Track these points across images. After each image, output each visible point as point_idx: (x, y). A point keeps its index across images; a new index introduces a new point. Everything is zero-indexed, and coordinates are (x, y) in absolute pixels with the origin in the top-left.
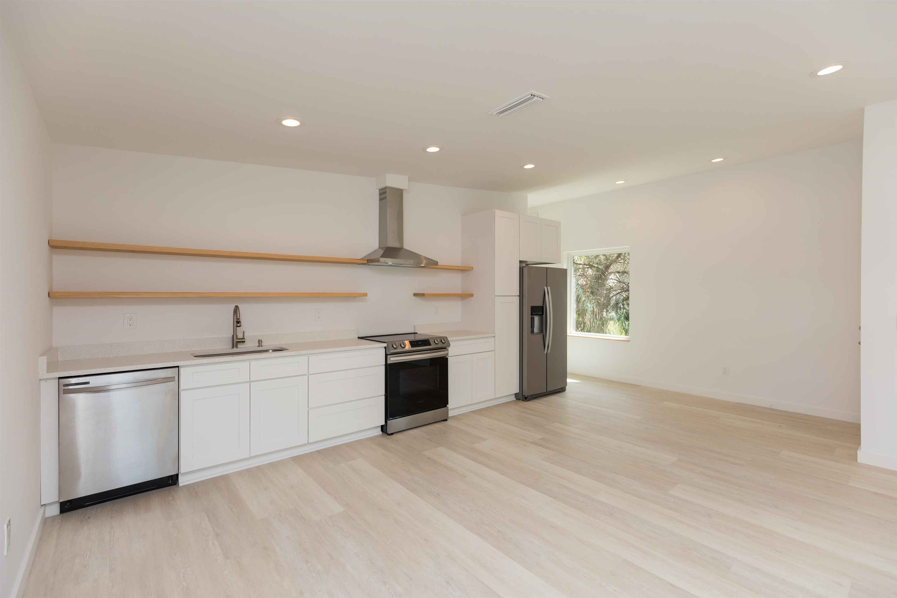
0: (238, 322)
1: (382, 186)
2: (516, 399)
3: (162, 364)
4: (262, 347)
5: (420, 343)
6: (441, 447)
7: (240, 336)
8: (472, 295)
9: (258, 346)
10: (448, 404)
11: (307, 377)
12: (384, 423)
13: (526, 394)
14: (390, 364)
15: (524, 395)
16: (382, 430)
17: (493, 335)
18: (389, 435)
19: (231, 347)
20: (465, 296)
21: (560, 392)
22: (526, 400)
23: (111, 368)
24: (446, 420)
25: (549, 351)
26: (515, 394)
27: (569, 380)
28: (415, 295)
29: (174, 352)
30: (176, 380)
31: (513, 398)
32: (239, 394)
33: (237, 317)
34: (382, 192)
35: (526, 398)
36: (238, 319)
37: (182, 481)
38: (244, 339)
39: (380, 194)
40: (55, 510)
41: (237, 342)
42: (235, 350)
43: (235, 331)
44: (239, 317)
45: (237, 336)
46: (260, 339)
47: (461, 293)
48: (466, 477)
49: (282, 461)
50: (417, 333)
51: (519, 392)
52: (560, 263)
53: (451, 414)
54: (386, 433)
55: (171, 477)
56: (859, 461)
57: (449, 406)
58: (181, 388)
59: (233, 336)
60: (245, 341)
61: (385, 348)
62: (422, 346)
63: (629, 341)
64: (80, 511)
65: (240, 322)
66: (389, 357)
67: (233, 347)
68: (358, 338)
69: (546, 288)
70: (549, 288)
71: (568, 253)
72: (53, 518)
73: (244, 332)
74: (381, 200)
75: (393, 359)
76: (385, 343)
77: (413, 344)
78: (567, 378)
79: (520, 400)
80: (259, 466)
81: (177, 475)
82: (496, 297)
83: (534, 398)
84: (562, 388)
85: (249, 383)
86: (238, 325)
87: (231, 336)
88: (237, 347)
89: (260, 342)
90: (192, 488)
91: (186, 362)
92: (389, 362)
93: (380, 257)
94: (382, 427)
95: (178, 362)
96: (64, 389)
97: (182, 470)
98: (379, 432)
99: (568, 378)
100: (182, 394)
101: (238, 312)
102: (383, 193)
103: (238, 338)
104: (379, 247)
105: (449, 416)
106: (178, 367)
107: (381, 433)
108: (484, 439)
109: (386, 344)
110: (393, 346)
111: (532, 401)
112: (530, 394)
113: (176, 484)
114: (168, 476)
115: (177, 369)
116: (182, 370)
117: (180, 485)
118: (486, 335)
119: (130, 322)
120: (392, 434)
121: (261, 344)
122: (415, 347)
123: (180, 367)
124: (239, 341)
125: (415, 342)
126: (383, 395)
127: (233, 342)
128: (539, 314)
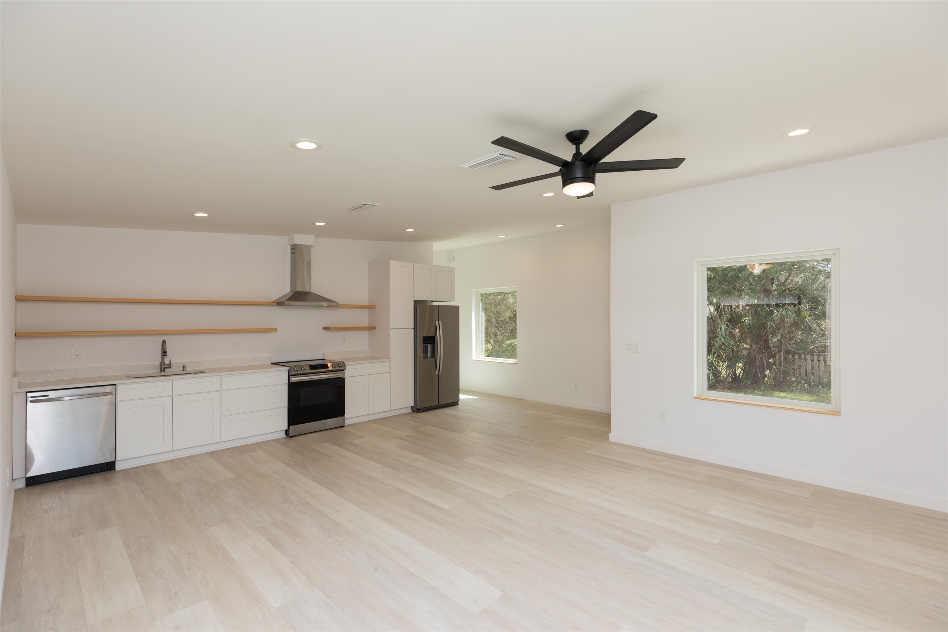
0: (165, 352)
1: (292, 243)
2: (412, 411)
3: (103, 383)
4: (186, 371)
5: (319, 366)
6: (327, 443)
7: (167, 362)
8: (375, 328)
9: (183, 371)
10: (345, 414)
11: (220, 392)
12: (287, 428)
13: (418, 407)
14: (291, 383)
15: (417, 407)
16: (286, 434)
17: (389, 360)
18: (291, 437)
19: (160, 371)
20: (371, 328)
21: (453, 406)
22: (418, 412)
23: (64, 386)
24: (343, 427)
25: (440, 372)
26: (412, 407)
27: (462, 397)
28: (324, 328)
29: (113, 376)
30: (114, 394)
31: (410, 410)
32: (164, 404)
33: (164, 348)
34: (293, 247)
35: (419, 410)
36: (165, 350)
37: (118, 467)
38: (171, 365)
39: (292, 249)
40: (22, 484)
41: (164, 367)
42: (163, 373)
43: (163, 359)
44: (166, 348)
45: (164, 363)
46: (184, 365)
47: (368, 326)
48: (332, 458)
49: (199, 456)
50: (325, 359)
51: (413, 405)
52: (454, 301)
53: (347, 422)
54: (289, 436)
55: (110, 463)
56: (610, 440)
57: (347, 415)
58: (118, 399)
59: (161, 363)
60: (171, 367)
61: (288, 370)
62: (320, 369)
63: (516, 364)
64: (41, 485)
65: (166, 352)
66: (290, 377)
67: (161, 371)
68: (271, 363)
69: (437, 322)
70: (440, 322)
71: (476, 290)
72: (21, 490)
73: (170, 360)
74: (292, 253)
75: (294, 379)
76: (288, 366)
77: (312, 367)
78: (459, 394)
79: (415, 412)
80: (180, 458)
81: (114, 462)
82: (391, 330)
83: (426, 410)
84: (454, 402)
85: (172, 397)
86: (165, 354)
87: (160, 363)
88: (164, 371)
89: (184, 367)
90: (127, 472)
91: (122, 381)
92: (290, 382)
93: (286, 301)
94: (286, 431)
95: (116, 381)
96: (30, 400)
97: (118, 458)
98: (283, 435)
99: (461, 394)
100: (119, 404)
101: (165, 345)
102: (295, 249)
103: (166, 364)
104: (291, 291)
105: (346, 424)
106: (115, 385)
107: (285, 436)
108: (363, 437)
109: (289, 368)
110: (294, 370)
111: (425, 412)
112: (423, 407)
113: (113, 470)
114: (107, 462)
115: (115, 386)
116: (119, 388)
117: (116, 470)
118: (381, 360)
119: (77, 353)
120: (294, 436)
121: (185, 369)
122: (314, 369)
123: (117, 385)
124: (166, 367)
125: (314, 366)
126: (286, 407)
127: (161, 367)
128: (430, 343)
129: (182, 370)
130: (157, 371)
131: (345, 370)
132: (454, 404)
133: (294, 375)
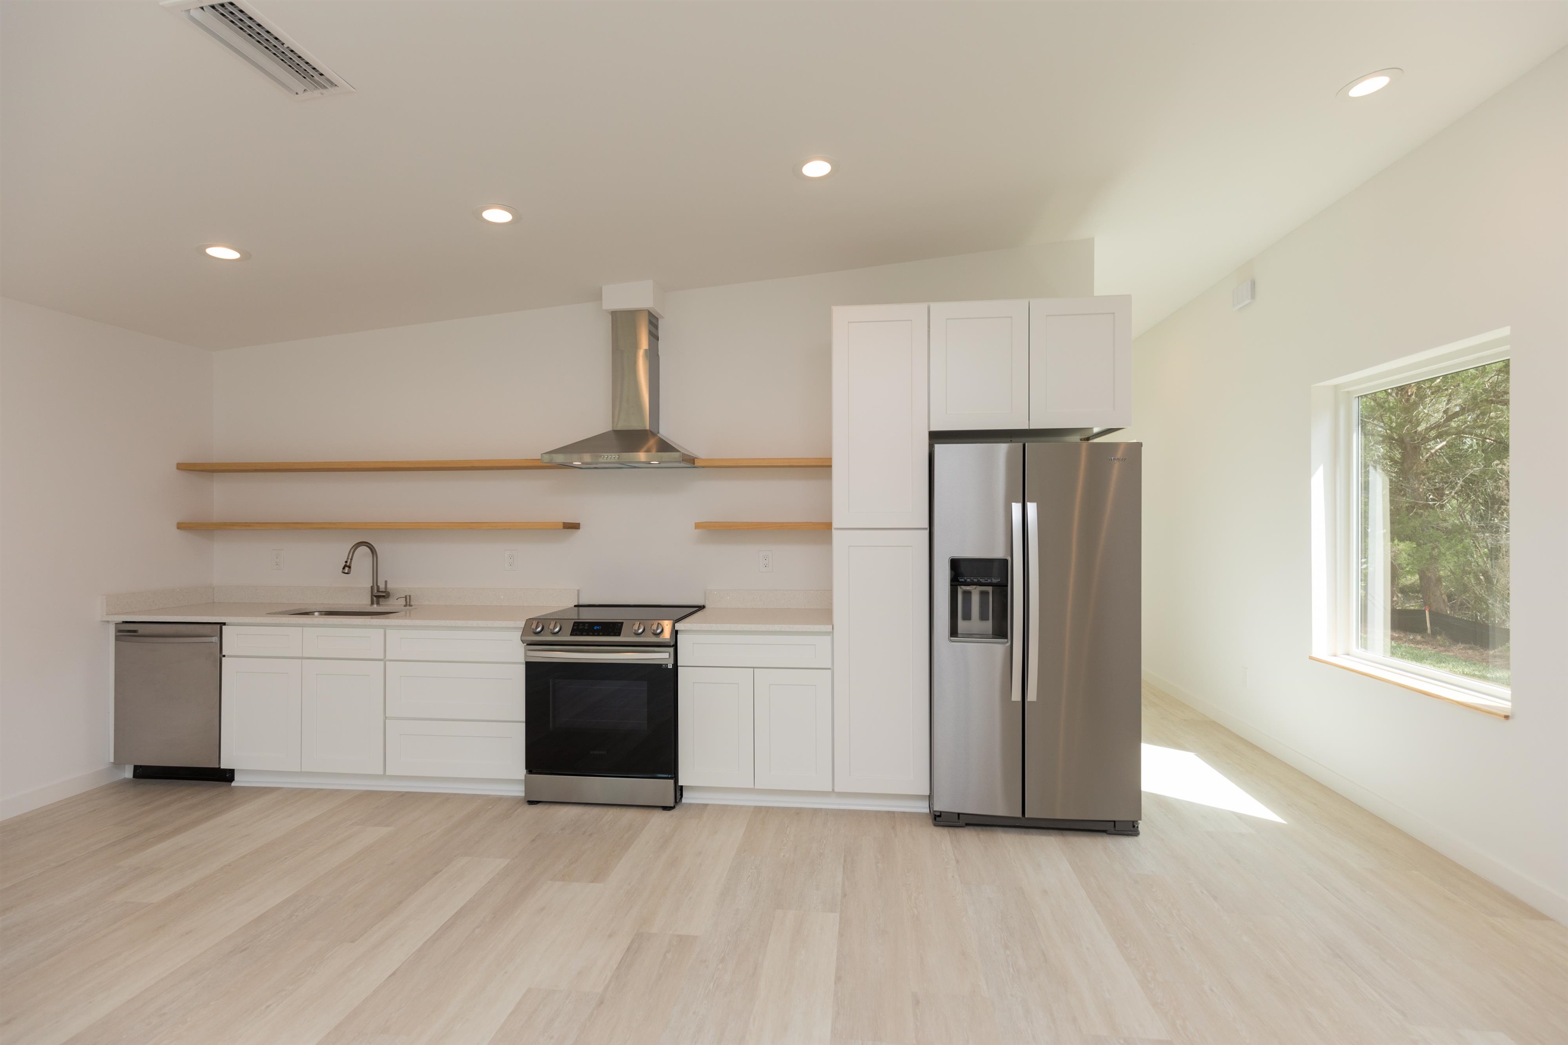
5: (598, 628)
9: (405, 606)
17: (830, 627)
18: (528, 801)
19: (370, 603)
23: (154, 617)
24: (669, 809)
25: (1032, 696)
33: (346, 558)
35: (936, 818)
37: (236, 780)
38: (388, 592)
40: (126, 775)
42: (375, 609)
43: (375, 580)
45: (378, 587)
46: (408, 592)
51: (928, 794)
54: (527, 798)
58: (224, 652)
59: (372, 588)
60: (388, 596)
62: (604, 635)
63: (1507, 717)
66: (527, 647)
67: (372, 603)
70: (1032, 508)
72: (125, 782)
73: (386, 582)
75: (533, 655)
77: (580, 628)
80: (319, 789)
82: (838, 530)
88: (378, 604)
89: (408, 598)
91: (234, 617)
92: (527, 660)
95: (220, 618)
96: (117, 636)
100: (225, 662)
103: (380, 590)
106: (221, 624)
107: (522, 795)
110: (532, 628)
113: (231, 782)
116: (227, 630)
118: (804, 628)
120: (533, 802)
121: (409, 602)
122: (582, 635)
123: (224, 624)
124: (379, 595)
125: (587, 625)
126: (521, 722)
127: (372, 595)
128: (985, 582)
129: (405, 604)
130: (363, 601)
131: (675, 646)
132: (1110, 827)
133: (528, 645)
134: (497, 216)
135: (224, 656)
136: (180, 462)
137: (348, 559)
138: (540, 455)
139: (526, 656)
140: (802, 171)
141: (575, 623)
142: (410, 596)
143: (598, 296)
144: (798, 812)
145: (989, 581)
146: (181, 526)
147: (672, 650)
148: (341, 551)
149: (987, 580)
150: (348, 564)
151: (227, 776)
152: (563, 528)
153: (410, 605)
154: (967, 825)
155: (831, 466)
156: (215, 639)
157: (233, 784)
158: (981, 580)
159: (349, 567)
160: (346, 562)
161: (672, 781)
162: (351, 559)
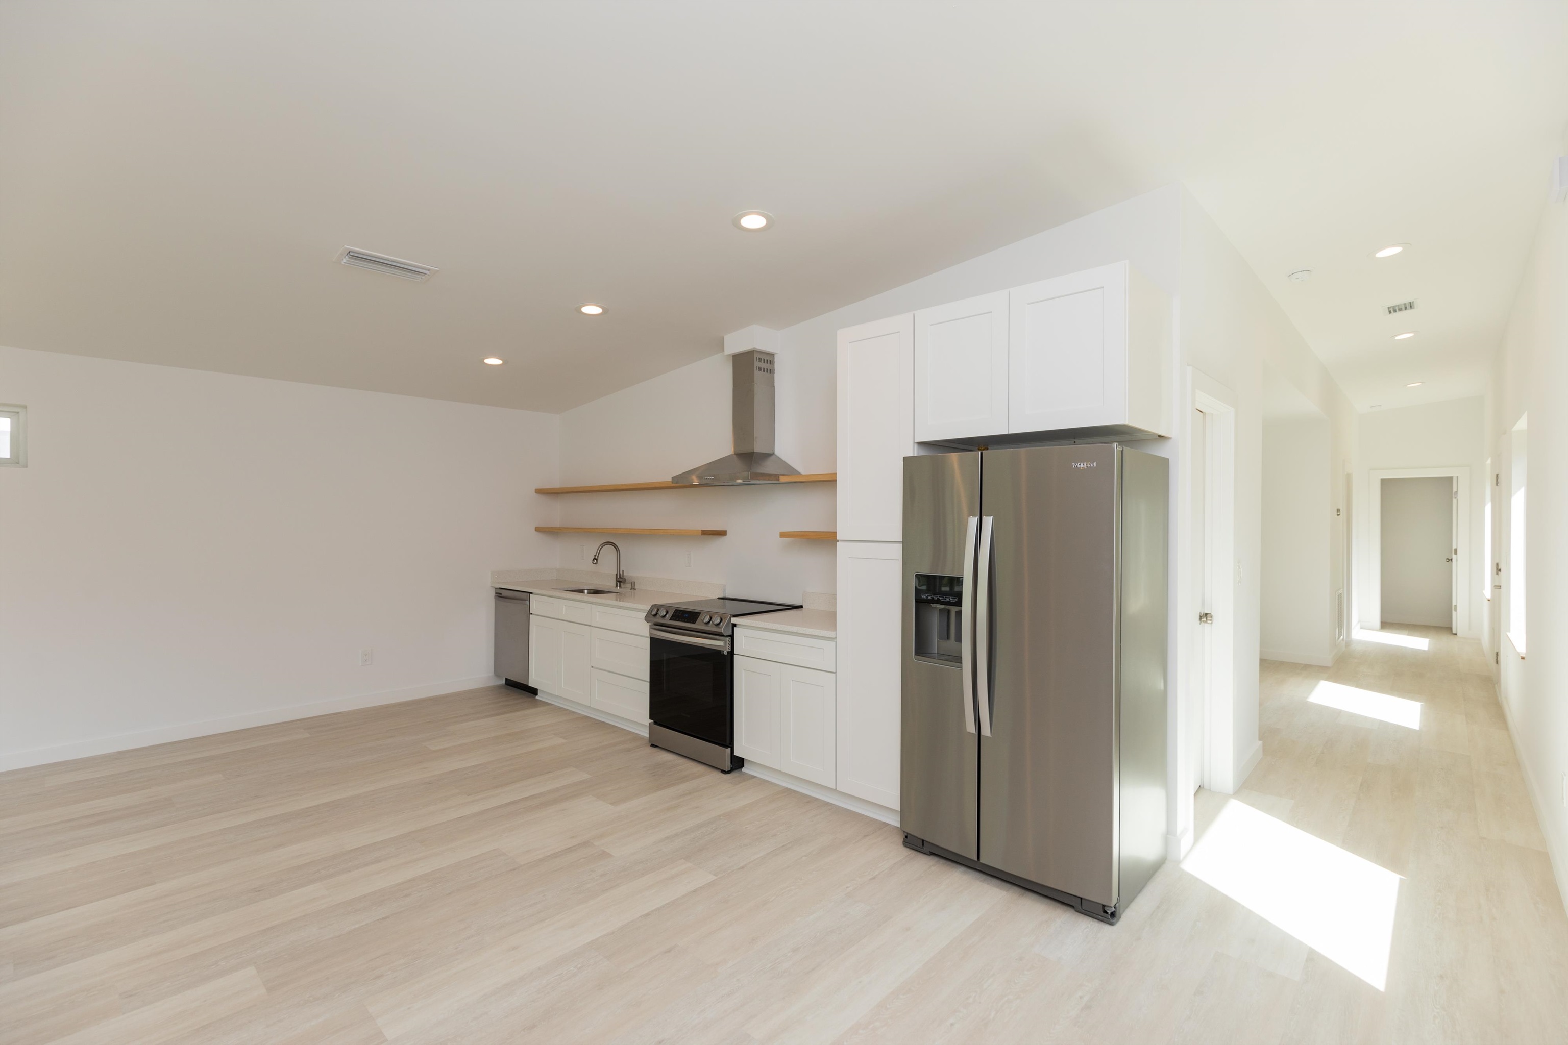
5: (687, 616)
11: (590, 629)
19: (615, 585)
24: (725, 772)
42: (617, 590)
45: (620, 574)
58: (531, 611)
59: (617, 575)
62: (687, 621)
66: (651, 626)
67: (617, 586)
69: (973, 521)
70: (988, 521)
73: (623, 571)
77: (676, 615)
82: (839, 543)
89: (632, 584)
92: (651, 636)
109: (651, 607)
115: (530, 595)
122: (678, 620)
123: (532, 593)
124: (620, 580)
125: (681, 612)
126: (647, 682)
127: (617, 581)
128: (944, 600)
129: (631, 587)
130: (610, 584)
131: (732, 636)
132: (1076, 903)
133: (655, 625)
134: (592, 310)
135: (532, 614)
136: (537, 488)
137: (596, 554)
138: (671, 478)
139: (650, 634)
140: (740, 224)
141: (676, 610)
142: (634, 582)
143: (720, 346)
144: (810, 800)
145: (948, 599)
146: (538, 529)
147: (728, 639)
148: (591, 549)
149: (946, 599)
150: (596, 558)
151: (534, 692)
152: (702, 535)
153: (635, 589)
154: (932, 854)
155: (836, 481)
156: (527, 602)
157: (537, 697)
158: (940, 598)
159: (597, 560)
160: (595, 556)
161: (729, 750)
162: (599, 554)
